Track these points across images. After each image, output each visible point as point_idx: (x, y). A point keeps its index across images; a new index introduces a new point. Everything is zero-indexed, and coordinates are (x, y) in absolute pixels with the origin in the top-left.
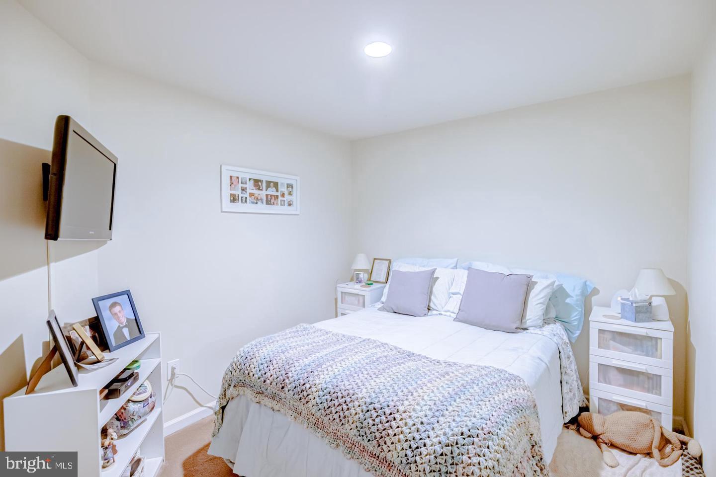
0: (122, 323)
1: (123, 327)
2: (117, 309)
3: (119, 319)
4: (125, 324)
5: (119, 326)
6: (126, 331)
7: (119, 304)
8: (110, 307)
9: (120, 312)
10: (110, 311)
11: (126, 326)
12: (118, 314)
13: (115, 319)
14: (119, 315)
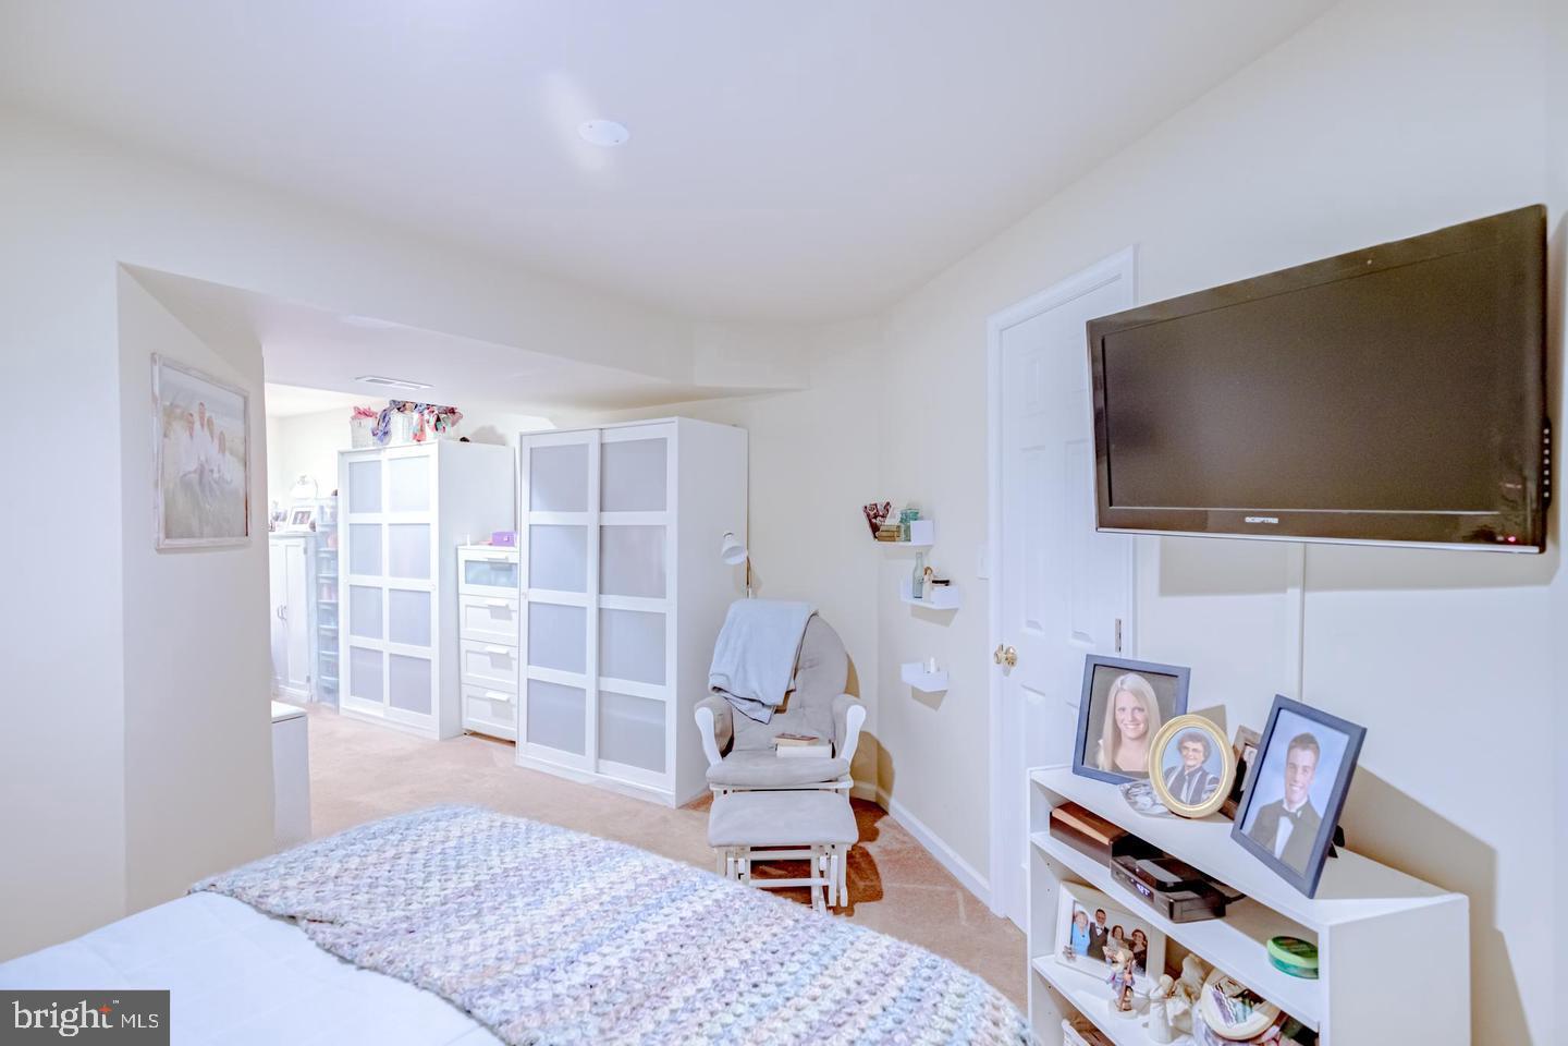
0: (1291, 802)
1: (1287, 814)
2: (1304, 757)
3: (1291, 785)
4: (1293, 811)
5: (1281, 802)
6: (1285, 829)
7: (1317, 750)
8: (1295, 740)
9: (1305, 769)
10: (1291, 748)
11: (1293, 818)
12: (1300, 770)
13: (1286, 777)
14: (1300, 777)
